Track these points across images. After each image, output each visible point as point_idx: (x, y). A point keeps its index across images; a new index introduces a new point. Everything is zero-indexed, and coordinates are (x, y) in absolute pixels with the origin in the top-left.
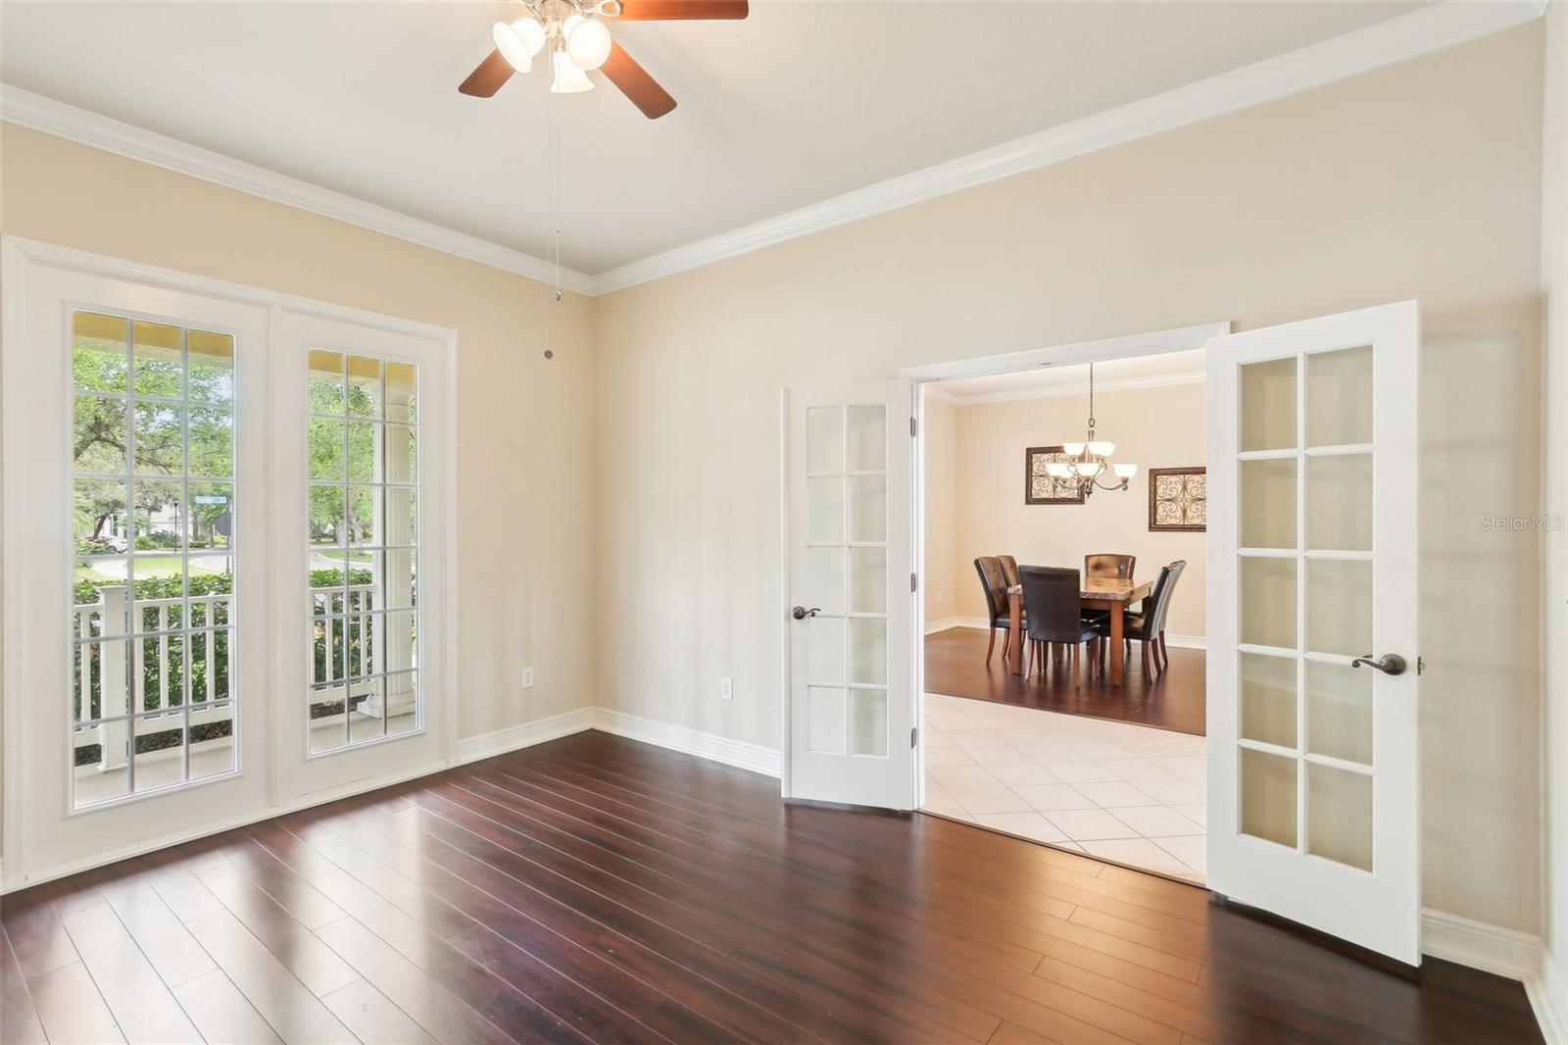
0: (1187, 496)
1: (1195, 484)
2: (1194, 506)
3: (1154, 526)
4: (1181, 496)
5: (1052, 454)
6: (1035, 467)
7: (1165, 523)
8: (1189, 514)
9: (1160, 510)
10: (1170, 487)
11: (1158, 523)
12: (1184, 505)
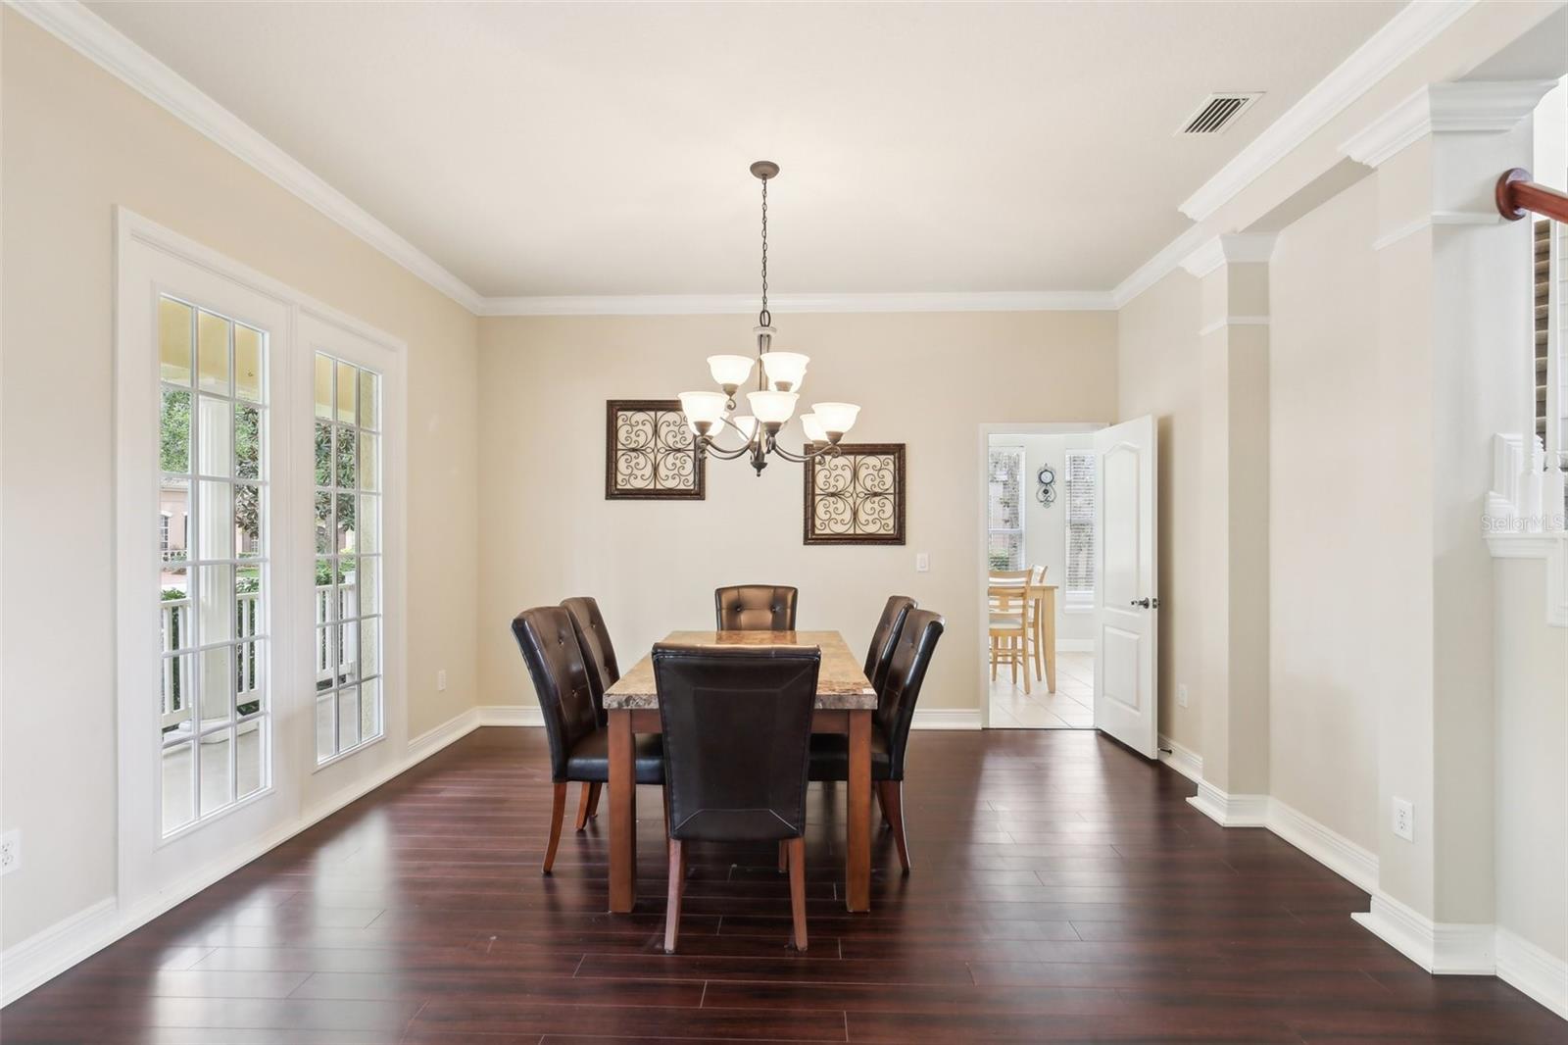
0: (859, 489)
1: (871, 471)
2: (868, 505)
3: (811, 537)
4: (851, 489)
5: (652, 413)
6: (622, 435)
7: (827, 531)
8: (862, 516)
9: (820, 510)
10: (834, 473)
11: (817, 532)
12: (855, 503)
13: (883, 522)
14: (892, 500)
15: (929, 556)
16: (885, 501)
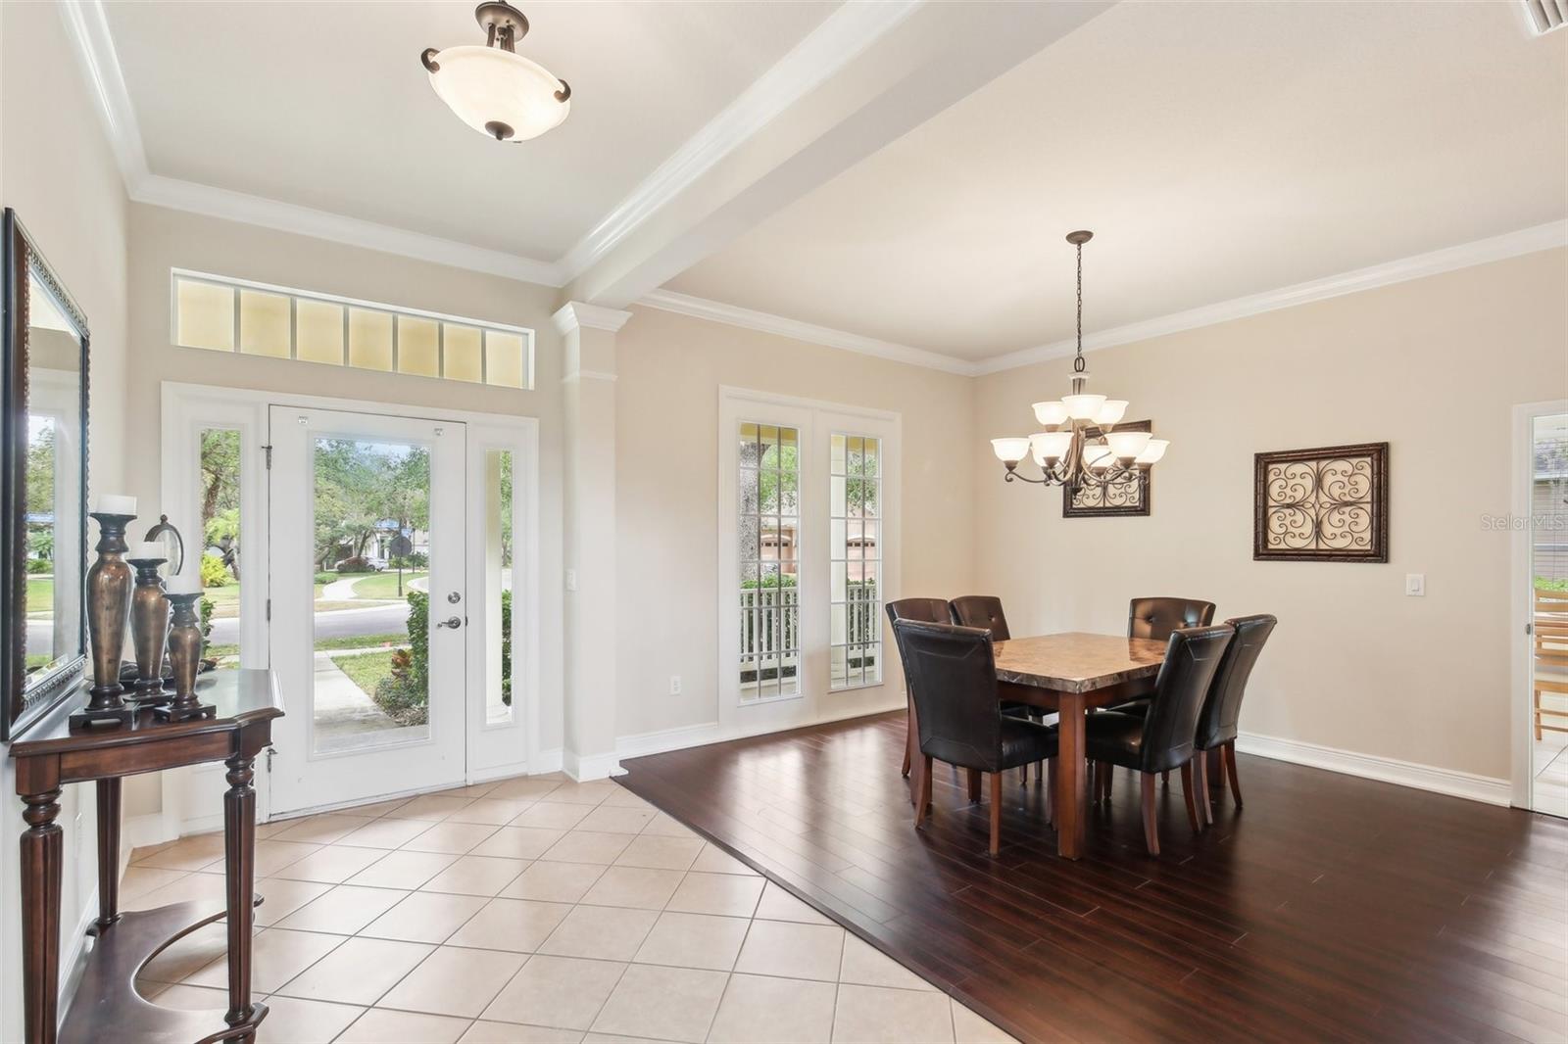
0: (1323, 498)
1: (1339, 477)
2: (1336, 517)
3: (1263, 552)
4: (1312, 499)
7: (1283, 546)
8: (1327, 530)
9: (1274, 524)
10: (1291, 483)
11: (1270, 547)
12: (1317, 515)
13: (1356, 535)
14: (1369, 510)
15: (1425, 577)
16: (1360, 511)
